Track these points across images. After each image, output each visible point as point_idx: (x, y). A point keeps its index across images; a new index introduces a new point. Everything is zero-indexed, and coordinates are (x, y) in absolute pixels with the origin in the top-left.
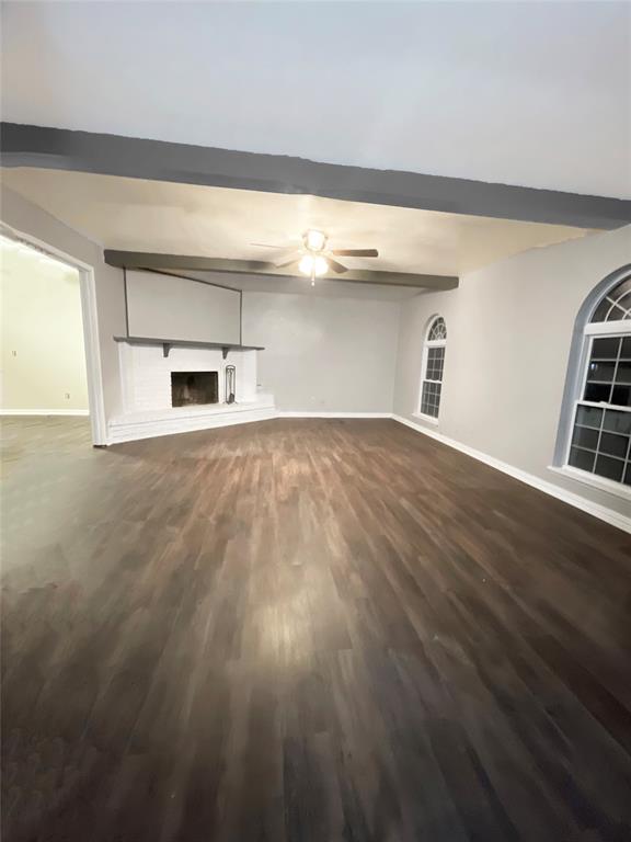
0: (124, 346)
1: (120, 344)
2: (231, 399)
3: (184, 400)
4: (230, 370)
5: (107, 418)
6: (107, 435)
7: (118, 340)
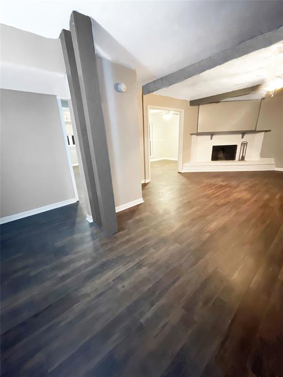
0: (194, 136)
1: (193, 136)
2: (243, 158)
3: (218, 158)
4: (244, 144)
5: (183, 163)
6: (182, 169)
7: (192, 134)
